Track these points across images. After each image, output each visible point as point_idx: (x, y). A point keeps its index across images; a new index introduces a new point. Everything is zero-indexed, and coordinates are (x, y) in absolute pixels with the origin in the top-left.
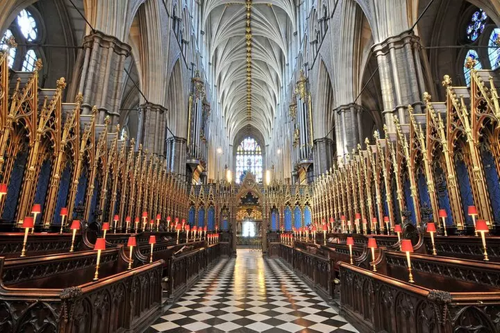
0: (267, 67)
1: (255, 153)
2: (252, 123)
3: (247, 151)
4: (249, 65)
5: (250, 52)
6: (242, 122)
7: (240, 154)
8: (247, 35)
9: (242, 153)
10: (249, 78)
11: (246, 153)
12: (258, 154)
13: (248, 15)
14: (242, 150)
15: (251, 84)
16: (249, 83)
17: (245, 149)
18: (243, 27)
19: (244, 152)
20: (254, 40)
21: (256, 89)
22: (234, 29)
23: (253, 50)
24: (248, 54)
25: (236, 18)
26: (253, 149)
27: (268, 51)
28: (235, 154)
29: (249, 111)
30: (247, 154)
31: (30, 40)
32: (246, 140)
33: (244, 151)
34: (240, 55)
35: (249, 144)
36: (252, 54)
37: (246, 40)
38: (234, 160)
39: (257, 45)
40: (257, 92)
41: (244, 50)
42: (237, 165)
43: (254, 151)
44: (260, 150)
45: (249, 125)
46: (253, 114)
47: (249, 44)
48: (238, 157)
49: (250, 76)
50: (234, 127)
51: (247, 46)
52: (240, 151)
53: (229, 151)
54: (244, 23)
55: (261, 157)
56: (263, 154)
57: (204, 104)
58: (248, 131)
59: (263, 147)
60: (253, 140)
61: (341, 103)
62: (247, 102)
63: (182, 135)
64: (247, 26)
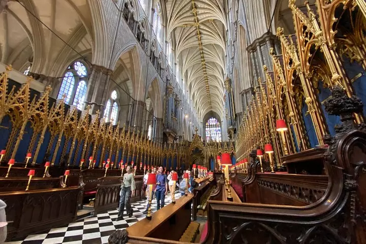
0: (216, 78)
1: (216, 126)
2: (212, 110)
3: (212, 125)
5: (206, 71)
6: (207, 109)
7: (208, 127)
10: (207, 85)
12: (218, 127)
14: (208, 125)
16: (207, 88)
17: (211, 124)
19: (210, 126)
21: (212, 91)
22: (195, 60)
24: (205, 72)
26: (215, 124)
27: (215, 68)
28: (204, 127)
29: (210, 103)
30: (212, 127)
31: (82, 76)
32: (210, 119)
33: (210, 125)
34: (201, 73)
35: (212, 121)
38: (204, 130)
39: (209, 66)
40: (212, 92)
41: (202, 70)
42: (207, 133)
43: (216, 125)
44: (219, 124)
45: (211, 111)
46: (213, 105)
48: (207, 129)
50: (203, 112)
51: (203, 68)
53: (201, 126)
54: (200, 56)
55: (219, 128)
56: (221, 127)
57: (176, 100)
58: (211, 114)
59: (220, 122)
60: (214, 119)
61: (243, 89)
62: (209, 98)
63: (160, 117)
64: (202, 58)
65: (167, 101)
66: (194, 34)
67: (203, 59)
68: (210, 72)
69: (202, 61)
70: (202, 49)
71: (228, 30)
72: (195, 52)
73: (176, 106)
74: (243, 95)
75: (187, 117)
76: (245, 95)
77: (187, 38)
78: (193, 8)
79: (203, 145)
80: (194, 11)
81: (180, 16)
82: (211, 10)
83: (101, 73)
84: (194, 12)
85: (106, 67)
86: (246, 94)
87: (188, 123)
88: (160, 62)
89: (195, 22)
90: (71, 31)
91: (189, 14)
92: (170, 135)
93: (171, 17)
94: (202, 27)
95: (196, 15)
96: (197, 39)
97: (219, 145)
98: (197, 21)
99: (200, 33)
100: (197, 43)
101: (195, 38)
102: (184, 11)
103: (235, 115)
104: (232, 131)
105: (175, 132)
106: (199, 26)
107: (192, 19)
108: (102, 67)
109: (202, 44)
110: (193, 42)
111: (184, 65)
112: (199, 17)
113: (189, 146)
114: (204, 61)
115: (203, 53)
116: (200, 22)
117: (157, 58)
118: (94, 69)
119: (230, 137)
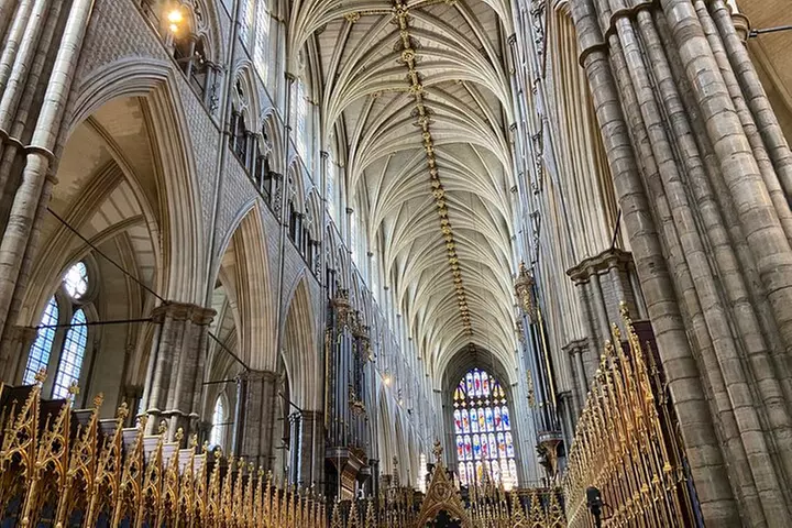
1: (492, 401)
2: (474, 340)
4: (449, 238)
5: (446, 217)
6: (456, 341)
7: (460, 408)
8: (435, 192)
9: (464, 404)
10: (453, 260)
11: (472, 403)
12: (500, 405)
13: (431, 162)
14: (462, 397)
15: (458, 269)
16: (455, 267)
17: (471, 394)
18: (427, 181)
19: (470, 403)
20: (449, 197)
21: (470, 279)
22: (409, 189)
23: (450, 213)
24: (444, 222)
25: (409, 172)
26: (487, 394)
27: (478, 212)
29: (466, 317)
30: (476, 407)
31: (77, 297)
32: (469, 377)
33: (467, 399)
34: (431, 225)
35: (477, 383)
36: (451, 221)
37: (436, 200)
38: (450, 420)
39: (456, 204)
40: (474, 283)
41: (435, 215)
43: (491, 398)
44: (502, 394)
45: (472, 345)
46: (475, 323)
47: (441, 206)
48: (457, 414)
49: (455, 256)
50: (441, 351)
52: (460, 401)
53: (435, 404)
54: (425, 176)
55: (505, 410)
56: (510, 405)
57: (357, 338)
58: (471, 358)
59: (507, 388)
60: (484, 376)
61: (572, 339)
62: (459, 301)
63: (315, 406)
64: (432, 179)
65: (333, 350)
66: (406, 114)
67: (436, 184)
68: (458, 220)
69: (434, 188)
70: (434, 156)
71: (515, 124)
72: (410, 165)
73: (357, 358)
74: (571, 354)
75: (387, 381)
76: (577, 355)
77: (386, 128)
78: (403, 48)
79: (463, 503)
80: (408, 56)
81: (365, 70)
82: (456, 55)
83: (189, 322)
84: (410, 59)
85: (197, 303)
86: (581, 353)
87: (392, 403)
88: (265, 148)
89: (411, 82)
90: (76, 187)
91: (390, 64)
92: (345, 465)
93: (337, 76)
94: (432, 96)
95: (415, 65)
96: (416, 128)
97: (515, 500)
98: (415, 80)
99: (427, 113)
100: (418, 138)
101: (410, 126)
102: (375, 57)
103: (558, 397)
104: (550, 450)
105: (359, 452)
106: (422, 95)
107: (403, 76)
108: (189, 306)
109: (431, 140)
110: (405, 136)
111: (373, 205)
112: (424, 72)
113: (417, 509)
114: (441, 187)
115: (436, 166)
116: (425, 84)
117: (253, 136)
118: (170, 314)
119: (547, 464)
